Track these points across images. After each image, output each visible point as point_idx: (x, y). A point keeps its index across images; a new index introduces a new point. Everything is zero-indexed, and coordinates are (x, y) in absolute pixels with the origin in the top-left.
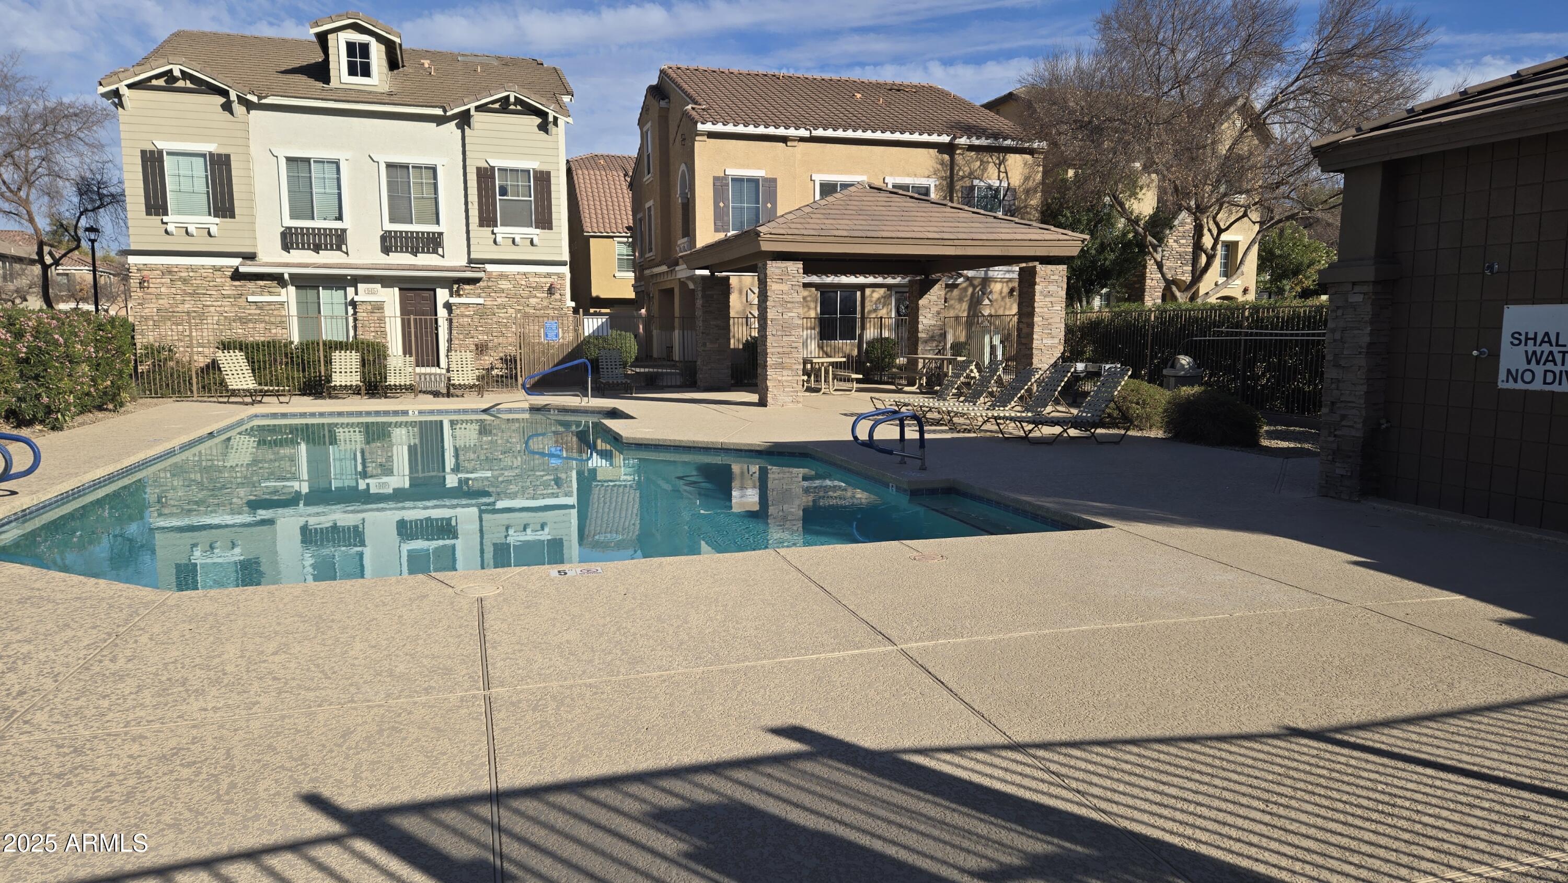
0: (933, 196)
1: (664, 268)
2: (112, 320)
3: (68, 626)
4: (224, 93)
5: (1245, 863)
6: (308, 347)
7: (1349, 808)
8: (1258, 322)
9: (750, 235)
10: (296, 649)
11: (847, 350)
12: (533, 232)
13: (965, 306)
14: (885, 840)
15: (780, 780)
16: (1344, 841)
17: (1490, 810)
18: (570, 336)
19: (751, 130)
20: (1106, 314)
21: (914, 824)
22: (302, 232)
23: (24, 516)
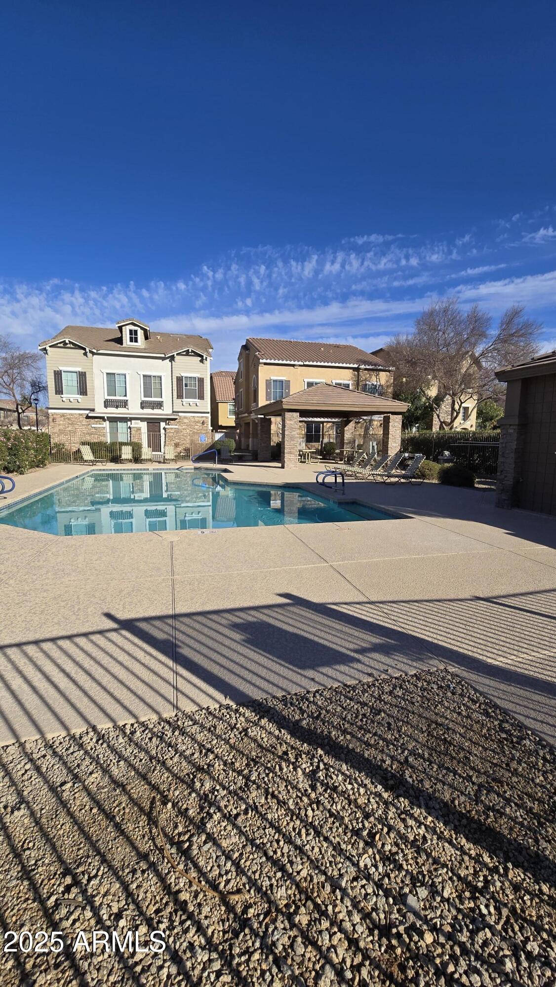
0: (351, 388)
1: (246, 415)
2: (42, 434)
3: (22, 548)
4: (84, 349)
5: (455, 648)
6: (113, 444)
7: (496, 628)
8: (475, 439)
9: (279, 403)
10: (104, 558)
11: (317, 446)
12: (197, 400)
13: (363, 430)
14: (319, 637)
15: (280, 614)
16: (493, 640)
17: (551, 630)
18: (210, 441)
19: (281, 362)
20: (417, 435)
21: (331, 632)
22: (112, 401)
23: (9, 507)
